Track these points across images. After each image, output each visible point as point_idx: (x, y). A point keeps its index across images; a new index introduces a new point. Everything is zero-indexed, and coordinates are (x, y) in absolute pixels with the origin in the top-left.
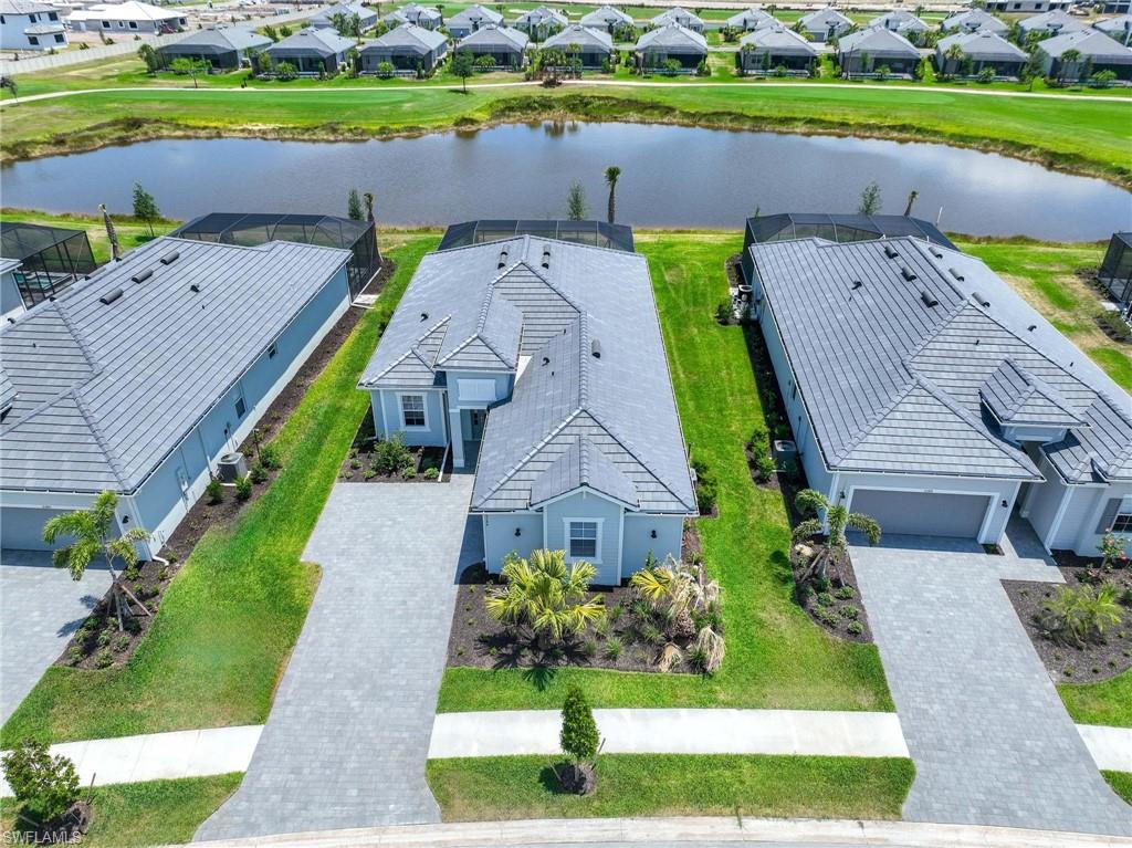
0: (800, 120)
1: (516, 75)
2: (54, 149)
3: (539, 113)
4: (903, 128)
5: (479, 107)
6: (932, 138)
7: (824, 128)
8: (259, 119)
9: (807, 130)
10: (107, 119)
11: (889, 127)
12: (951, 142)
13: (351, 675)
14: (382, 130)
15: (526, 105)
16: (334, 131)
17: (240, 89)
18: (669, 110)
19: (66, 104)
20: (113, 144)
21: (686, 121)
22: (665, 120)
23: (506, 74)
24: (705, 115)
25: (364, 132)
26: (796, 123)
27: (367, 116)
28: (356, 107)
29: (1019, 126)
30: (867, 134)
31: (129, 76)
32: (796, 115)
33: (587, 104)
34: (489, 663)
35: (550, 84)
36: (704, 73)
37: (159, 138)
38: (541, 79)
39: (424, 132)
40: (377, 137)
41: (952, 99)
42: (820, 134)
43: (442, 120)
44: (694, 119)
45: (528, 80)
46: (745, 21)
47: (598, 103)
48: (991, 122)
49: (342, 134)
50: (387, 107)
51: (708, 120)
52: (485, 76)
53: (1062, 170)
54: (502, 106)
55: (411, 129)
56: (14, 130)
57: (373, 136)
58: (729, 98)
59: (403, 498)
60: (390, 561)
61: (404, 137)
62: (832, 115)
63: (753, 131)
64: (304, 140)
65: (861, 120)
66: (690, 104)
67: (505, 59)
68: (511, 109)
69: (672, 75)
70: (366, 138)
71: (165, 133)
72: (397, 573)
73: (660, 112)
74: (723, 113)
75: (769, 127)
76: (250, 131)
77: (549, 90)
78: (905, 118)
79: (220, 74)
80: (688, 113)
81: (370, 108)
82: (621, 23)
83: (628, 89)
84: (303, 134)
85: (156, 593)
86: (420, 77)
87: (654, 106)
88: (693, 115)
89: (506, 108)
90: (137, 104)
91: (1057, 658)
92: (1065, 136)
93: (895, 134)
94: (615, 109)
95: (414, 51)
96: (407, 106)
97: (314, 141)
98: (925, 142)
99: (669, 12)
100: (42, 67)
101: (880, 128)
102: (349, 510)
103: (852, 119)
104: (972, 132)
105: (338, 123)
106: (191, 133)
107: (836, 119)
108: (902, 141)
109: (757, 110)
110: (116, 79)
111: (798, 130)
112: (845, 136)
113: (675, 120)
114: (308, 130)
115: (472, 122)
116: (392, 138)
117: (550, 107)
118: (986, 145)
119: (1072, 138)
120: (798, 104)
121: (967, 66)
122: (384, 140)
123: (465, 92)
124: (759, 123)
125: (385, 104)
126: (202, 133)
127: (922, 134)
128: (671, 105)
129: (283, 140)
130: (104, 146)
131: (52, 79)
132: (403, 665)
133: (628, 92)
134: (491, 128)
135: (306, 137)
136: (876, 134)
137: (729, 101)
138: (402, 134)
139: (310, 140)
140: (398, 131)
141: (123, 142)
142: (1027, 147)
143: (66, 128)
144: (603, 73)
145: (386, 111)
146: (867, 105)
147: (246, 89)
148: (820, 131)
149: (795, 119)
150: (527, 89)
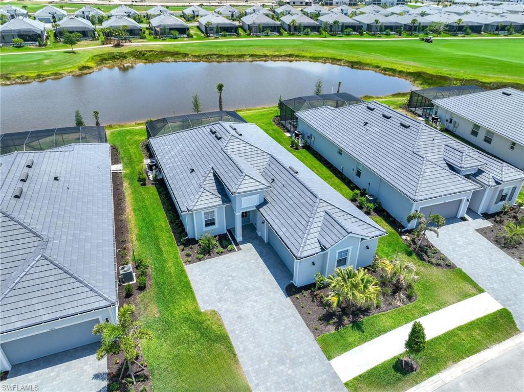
0: (247, 55)
1: (94, 42)
3: (121, 61)
4: (290, 56)
5: (86, 60)
6: (303, 59)
7: (258, 58)
9: (252, 60)
11: (284, 55)
12: (311, 60)
13: (276, 359)
14: (39, 76)
15: (113, 57)
16: (8, 79)
18: (186, 55)
21: (196, 59)
22: (186, 59)
23: (89, 42)
24: (204, 56)
25: (27, 78)
26: (246, 57)
27: (25, 69)
28: (14, 64)
29: (332, 52)
30: (277, 59)
32: (244, 53)
33: (144, 55)
34: (332, 329)
35: (117, 45)
36: (190, 36)
38: (110, 43)
40: (37, 80)
41: (302, 43)
42: (257, 61)
43: (70, 68)
44: (199, 58)
45: (104, 44)
46: (193, 11)
47: (149, 54)
48: (321, 51)
49: (14, 80)
50: (35, 63)
51: (206, 58)
52: (79, 43)
53: (357, 68)
54: (99, 58)
55: (56, 74)
57: (34, 80)
58: (211, 47)
59: (225, 264)
60: (247, 297)
61: (52, 79)
62: (258, 52)
63: (229, 62)
65: (271, 53)
66: (194, 51)
67: (85, 34)
68: (106, 60)
69: (175, 38)
70: (29, 81)
72: (256, 301)
73: (182, 56)
74: (212, 55)
75: (235, 59)
77: (118, 49)
78: (288, 51)
80: (195, 55)
81: (24, 64)
82: (134, 14)
83: (158, 46)
86: (40, 45)
87: (177, 53)
88: (199, 56)
89: (103, 60)
91: (513, 253)
92: (351, 55)
93: (288, 58)
94: (159, 56)
95: (33, 31)
96: (46, 62)
98: (300, 61)
99: (156, 8)
101: (281, 56)
102: (204, 277)
103: (268, 53)
104: (317, 55)
105: (8, 74)
107: (261, 53)
108: (291, 61)
109: (225, 52)
111: (248, 60)
112: (267, 61)
113: (191, 59)
115: (89, 68)
116: (46, 80)
117: (125, 57)
118: (325, 60)
119: (354, 55)
120: (242, 48)
121: (300, 28)
122: (41, 81)
123: (73, 52)
124: (230, 58)
127: (299, 57)
128: (186, 52)
132: (296, 345)
133: (159, 47)
134: (100, 70)
136: (280, 59)
137: (212, 49)
138: (51, 77)
140: (48, 76)
142: (340, 60)
144: (140, 39)
145: (35, 65)
146: (271, 46)
148: (257, 59)
149: (245, 55)
150: (106, 49)
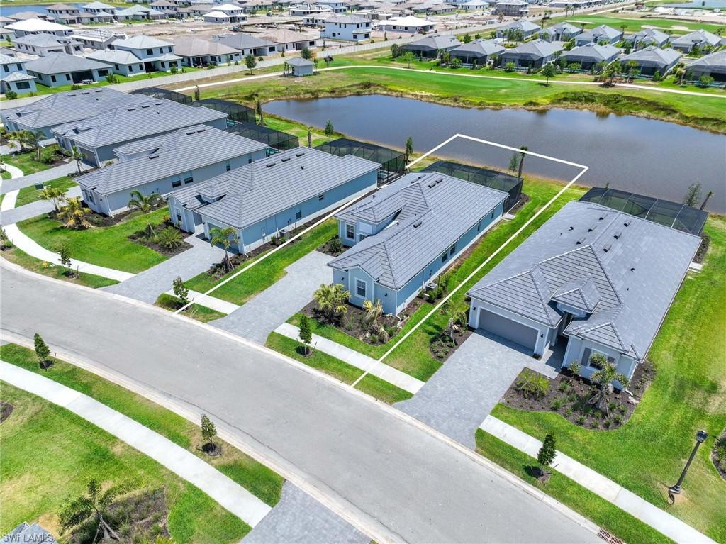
2: (329, 95)
3: (582, 104)
5: (548, 95)
8: (424, 90)
10: (358, 82)
13: (271, 304)
14: (481, 103)
15: (578, 98)
16: (455, 100)
17: (428, 71)
19: (346, 73)
20: (354, 95)
21: (680, 121)
23: (585, 75)
25: (471, 103)
27: (477, 94)
28: (475, 88)
31: (384, 59)
33: (619, 101)
34: (311, 316)
35: (607, 85)
37: (375, 94)
38: (604, 81)
39: (503, 107)
40: (476, 107)
43: (518, 101)
45: (596, 81)
47: (625, 101)
49: (459, 103)
50: (492, 90)
52: (571, 76)
54: (563, 96)
55: (497, 104)
56: (319, 84)
60: (308, 279)
64: (439, 104)
68: (567, 99)
70: (470, 106)
71: (379, 91)
72: (307, 283)
73: (666, 113)
76: (416, 95)
77: (603, 89)
79: (426, 61)
81: (481, 90)
84: (439, 100)
85: (239, 264)
86: (529, 73)
87: (665, 108)
89: (564, 98)
90: (375, 76)
94: (636, 107)
96: (504, 91)
97: (445, 105)
100: (350, 52)
102: (311, 260)
105: (460, 96)
106: (389, 93)
110: (376, 61)
113: (672, 119)
114: (442, 98)
115: (535, 105)
116: (485, 108)
117: (593, 101)
122: (480, 109)
123: (547, 85)
125: (490, 88)
126: (394, 94)
129: (430, 102)
130: (350, 95)
131: (351, 58)
132: (287, 307)
135: (440, 102)
138: (491, 107)
139: (442, 104)
140: (489, 105)
141: (359, 94)
143: (339, 85)
145: (490, 92)
147: (432, 71)
150: (588, 87)
